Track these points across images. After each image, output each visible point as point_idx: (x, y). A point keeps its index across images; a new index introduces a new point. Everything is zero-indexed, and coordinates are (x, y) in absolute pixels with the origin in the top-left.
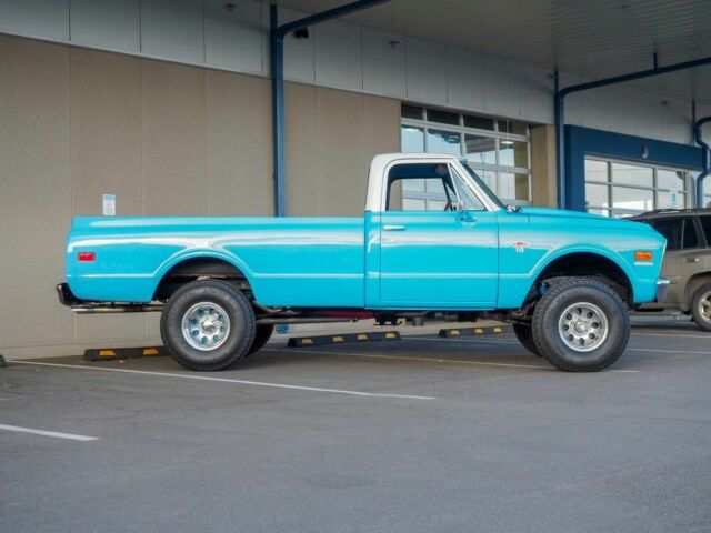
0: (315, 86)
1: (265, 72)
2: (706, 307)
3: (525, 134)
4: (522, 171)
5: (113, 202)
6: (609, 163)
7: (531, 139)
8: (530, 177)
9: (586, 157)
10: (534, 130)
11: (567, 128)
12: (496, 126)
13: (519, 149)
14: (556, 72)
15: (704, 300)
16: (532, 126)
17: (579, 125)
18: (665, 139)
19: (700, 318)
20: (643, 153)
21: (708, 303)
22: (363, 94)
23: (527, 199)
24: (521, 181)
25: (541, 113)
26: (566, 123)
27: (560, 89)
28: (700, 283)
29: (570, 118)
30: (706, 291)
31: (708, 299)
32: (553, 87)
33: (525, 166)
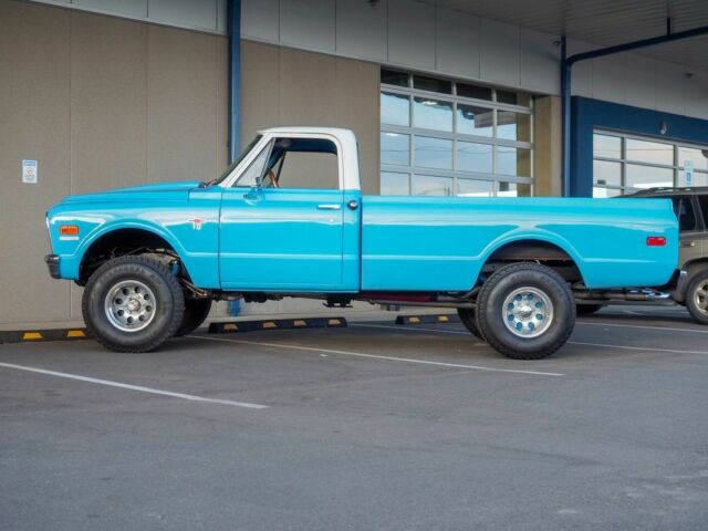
0: (279, 47)
1: (221, 29)
2: (701, 298)
3: (528, 106)
4: (524, 145)
5: (35, 169)
6: (623, 139)
7: (534, 111)
8: (532, 152)
9: (595, 131)
10: (537, 101)
11: (574, 99)
12: (494, 96)
13: (521, 121)
14: (564, 39)
15: (700, 289)
16: (535, 96)
17: (589, 96)
18: (687, 114)
19: (695, 309)
20: (661, 129)
21: (704, 293)
22: (336, 57)
23: (529, 175)
24: (523, 156)
25: (546, 84)
26: (573, 94)
27: (568, 56)
28: (697, 269)
29: (578, 88)
30: (703, 279)
31: (705, 288)
32: (560, 56)
33: (528, 140)
